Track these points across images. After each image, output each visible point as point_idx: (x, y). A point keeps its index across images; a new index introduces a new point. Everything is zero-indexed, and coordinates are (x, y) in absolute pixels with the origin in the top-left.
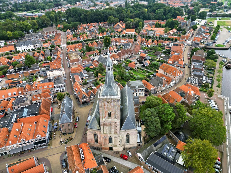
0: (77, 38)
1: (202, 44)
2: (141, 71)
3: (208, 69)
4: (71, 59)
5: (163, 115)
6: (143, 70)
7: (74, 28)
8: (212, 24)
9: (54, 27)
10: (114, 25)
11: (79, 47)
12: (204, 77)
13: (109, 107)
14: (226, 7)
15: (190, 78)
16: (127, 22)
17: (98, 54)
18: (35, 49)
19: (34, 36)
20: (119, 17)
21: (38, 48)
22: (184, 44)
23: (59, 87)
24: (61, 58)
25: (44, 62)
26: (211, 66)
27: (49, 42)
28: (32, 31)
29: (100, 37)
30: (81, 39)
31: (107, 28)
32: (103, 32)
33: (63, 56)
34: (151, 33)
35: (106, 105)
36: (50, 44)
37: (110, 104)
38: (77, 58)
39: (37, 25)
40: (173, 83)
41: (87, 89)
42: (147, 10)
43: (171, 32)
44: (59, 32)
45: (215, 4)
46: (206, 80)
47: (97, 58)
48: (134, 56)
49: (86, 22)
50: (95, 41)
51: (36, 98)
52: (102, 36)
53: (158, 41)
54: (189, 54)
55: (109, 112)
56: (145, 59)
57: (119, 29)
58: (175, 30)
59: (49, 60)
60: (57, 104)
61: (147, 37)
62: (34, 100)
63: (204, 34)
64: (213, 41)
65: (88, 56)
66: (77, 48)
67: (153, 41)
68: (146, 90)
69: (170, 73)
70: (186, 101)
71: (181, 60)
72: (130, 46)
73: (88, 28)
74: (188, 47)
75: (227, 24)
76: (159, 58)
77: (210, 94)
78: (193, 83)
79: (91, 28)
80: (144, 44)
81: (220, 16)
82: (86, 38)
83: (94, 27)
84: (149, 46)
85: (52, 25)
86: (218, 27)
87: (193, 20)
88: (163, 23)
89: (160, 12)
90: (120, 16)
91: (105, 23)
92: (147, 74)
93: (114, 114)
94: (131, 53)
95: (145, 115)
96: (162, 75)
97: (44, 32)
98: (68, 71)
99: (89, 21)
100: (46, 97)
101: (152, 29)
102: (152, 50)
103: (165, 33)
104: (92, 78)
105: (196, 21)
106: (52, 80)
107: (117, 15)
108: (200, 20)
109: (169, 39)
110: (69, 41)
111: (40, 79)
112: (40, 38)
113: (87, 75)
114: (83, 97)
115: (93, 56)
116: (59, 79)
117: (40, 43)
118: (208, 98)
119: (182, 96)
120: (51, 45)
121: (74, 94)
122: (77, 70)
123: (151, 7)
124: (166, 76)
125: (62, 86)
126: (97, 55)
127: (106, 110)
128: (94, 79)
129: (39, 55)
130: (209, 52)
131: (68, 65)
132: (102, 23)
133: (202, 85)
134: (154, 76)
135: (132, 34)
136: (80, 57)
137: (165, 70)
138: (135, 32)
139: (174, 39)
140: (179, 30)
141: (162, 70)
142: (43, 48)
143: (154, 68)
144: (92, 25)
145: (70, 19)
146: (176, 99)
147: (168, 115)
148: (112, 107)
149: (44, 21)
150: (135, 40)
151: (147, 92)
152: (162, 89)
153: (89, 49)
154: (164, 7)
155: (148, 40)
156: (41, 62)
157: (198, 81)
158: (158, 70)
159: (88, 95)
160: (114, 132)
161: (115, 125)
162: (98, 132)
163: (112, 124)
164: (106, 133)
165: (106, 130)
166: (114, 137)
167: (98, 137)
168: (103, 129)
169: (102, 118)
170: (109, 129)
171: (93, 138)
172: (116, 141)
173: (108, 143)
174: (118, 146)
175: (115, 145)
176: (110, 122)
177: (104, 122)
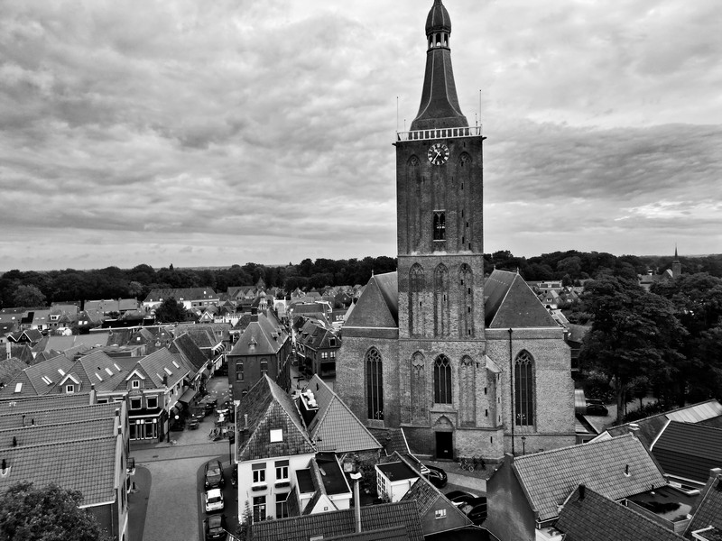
13: (436, 184)
55: (436, 210)
93: (459, 223)
114: (326, 341)
117: (214, 298)
127: (426, 200)
148: (451, 185)
160: (460, 330)
161: (462, 284)
162: (384, 343)
163: (448, 276)
164: (420, 332)
165: (421, 319)
166: (458, 361)
167: (384, 376)
168: (410, 308)
169: (408, 247)
170: (436, 307)
171: (363, 387)
172: (470, 391)
173: (429, 405)
174: (479, 424)
175: (465, 419)
176: (441, 264)
177: (416, 265)
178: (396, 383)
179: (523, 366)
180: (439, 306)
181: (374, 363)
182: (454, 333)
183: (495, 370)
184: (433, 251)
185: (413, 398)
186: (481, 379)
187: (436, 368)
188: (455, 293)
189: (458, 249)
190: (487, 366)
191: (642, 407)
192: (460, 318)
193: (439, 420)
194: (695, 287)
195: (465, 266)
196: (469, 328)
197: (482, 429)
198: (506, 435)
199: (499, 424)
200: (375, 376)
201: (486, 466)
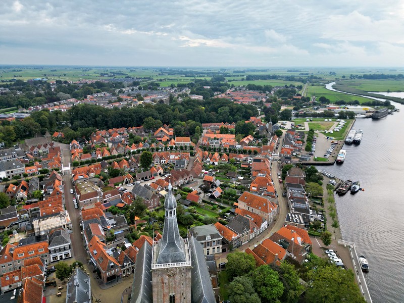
0: (91, 153)
1: (294, 158)
2: (210, 205)
3: (313, 198)
4: (83, 193)
5: (264, 287)
6: (212, 204)
7: (84, 138)
8: (303, 128)
9: (47, 137)
10: (154, 131)
11: (95, 169)
12: (311, 211)
13: (171, 284)
14: (315, 104)
15: (290, 215)
16: (176, 127)
17: (132, 181)
18: (9, 177)
19: (8, 155)
20: (162, 119)
21: (14, 176)
22: (269, 159)
23: (60, 250)
24: (61, 193)
25: (26, 202)
26: (316, 192)
27: (38, 163)
28: (3, 145)
29: (132, 151)
30: (99, 155)
31: (143, 136)
32: (137, 142)
33: (65, 189)
34: (216, 143)
35: (166, 281)
36: (38, 167)
37: (174, 279)
38: (94, 191)
39: (15, 135)
40: (264, 225)
41: (115, 249)
42: (203, 108)
43: (246, 140)
44: (56, 144)
45: (299, 99)
46: (314, 216)
47: (129, 188)
48: (194, 181)
49: (105, 127)
50: (123, 157)
51: (9, 280)
52: (135, 150)
53: (228, 155)
54: (279, 174)
55: (170, 294)
56: (214, 186)
57: (164, 137)
58: (250, 137)
59: (37, 198)
60: (55, 286)
61: (210, 150)
62: (6, 285)
63: (294, 143)
64: (309, 152)
65: (112, 185)
66: (93, 172)
67: (221, 155)
68: (224, 242)
69: (257, 208)
70: (293, 256)
71: (270, 185)
72: (186, 164)
73: (110, 136)
74: (276, 163)
75: (322, 127)
76: (235, 183)
77: (326, 240)
78: (297, 222)
79: (115, 136)
80: (208, 160)
81: (310, 116)
82: (107, 154)
83: (120, 134)
84: (216, 163)
85: (43, 133)
86: (312, 131)
87: (275, 121)
88: (232, 127)
89: (225, 112)
90: (163, 117)
91: (139, 128)
92: (221, 211)
93: (181, 298)
94: (188, 175)
95: (233, 291)
96: (245, 212)
97: (28, 146)
98: (75, 216)
99: (110, 125)
100: (33, 274)
101: (215, 136)
102: (221, 170)
103: (237, 143)
104: (123, 227)
105: (279, 123)
106: (45, 236)
107: (158, 116)
108: (284, 122)
109: (244, 152)
110: (77, 160)
111: (18, 237)
112: (20, 157)
113: (113, 221)
114: (109, 266)
115: (123, 185)
116: (59, 233)
117: (20, 167)
118: (324, 246)
119: (285, 248)
120: (40, 169)
121: (90, 261)
122: (93, 213)
123: (209, 103)
124: (252, 214)
125: (65, 249)
126: (130, 182)
127: (166, 291)
128: (127, 228)
129: (17, 189)
130: (309, 171)
131: (76, 204)
132: (134, 128)
133: (310, 226)
134: (233, 214)
135: (186, 145)
136: (99, 189)
137: (250, 202)
138: (190, 142)
139: (252, 150)
140: (257, 137)
141: (243, 203)
142: (25, 175)
143: (231, 200)
144: (116, 132)
145: (77, 123)
146: (277, 254)
147: (272, 286)
148: (177, 285)
149: (28, 127)
150: (192, 155)
151: (227, 246)
152: (249, 236)
153: (115, 174)
154: (230, 105)
155: (212, 154)
156: (19, 201)
157: (303, 218)
158: (237, 202)
159: (119, 262)
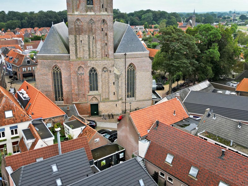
160: (102, 55)
161: (102, 30)
162: (62, 63)
163: (95, 26)
164: (81, 56)
165: (81, 50)
166: (101, 70)
167: (63, 80)
168: (76, 43)
169: (73, 9)
170: (89, 43)
171: (52, 86)
172: (107, 84)
173: (87, 92)
174: (111, 99)
175: (104, 97)
176: (91, 19)
177: (78, 19)
178: (70, 83)
179: (131, 71)
180: (91, 43)
181: (57, 73)
182: (99, 56)
183: (118, 74)
184: (87, 12)
185: (79, 90)
186: (112, 79)
187: (90, 74)
188: (99, 35)
189: (100, 11)
190: (115, 72)
191: (178, 85)
192: (102, 49)
193: (92, 99)
194: (204, 30)
195: (104, 21)
196: (106, 53)
197: (112, 101)
198: (123, 103)
199: (120, 98)
200: (58, 80)
201: (114, 117)
